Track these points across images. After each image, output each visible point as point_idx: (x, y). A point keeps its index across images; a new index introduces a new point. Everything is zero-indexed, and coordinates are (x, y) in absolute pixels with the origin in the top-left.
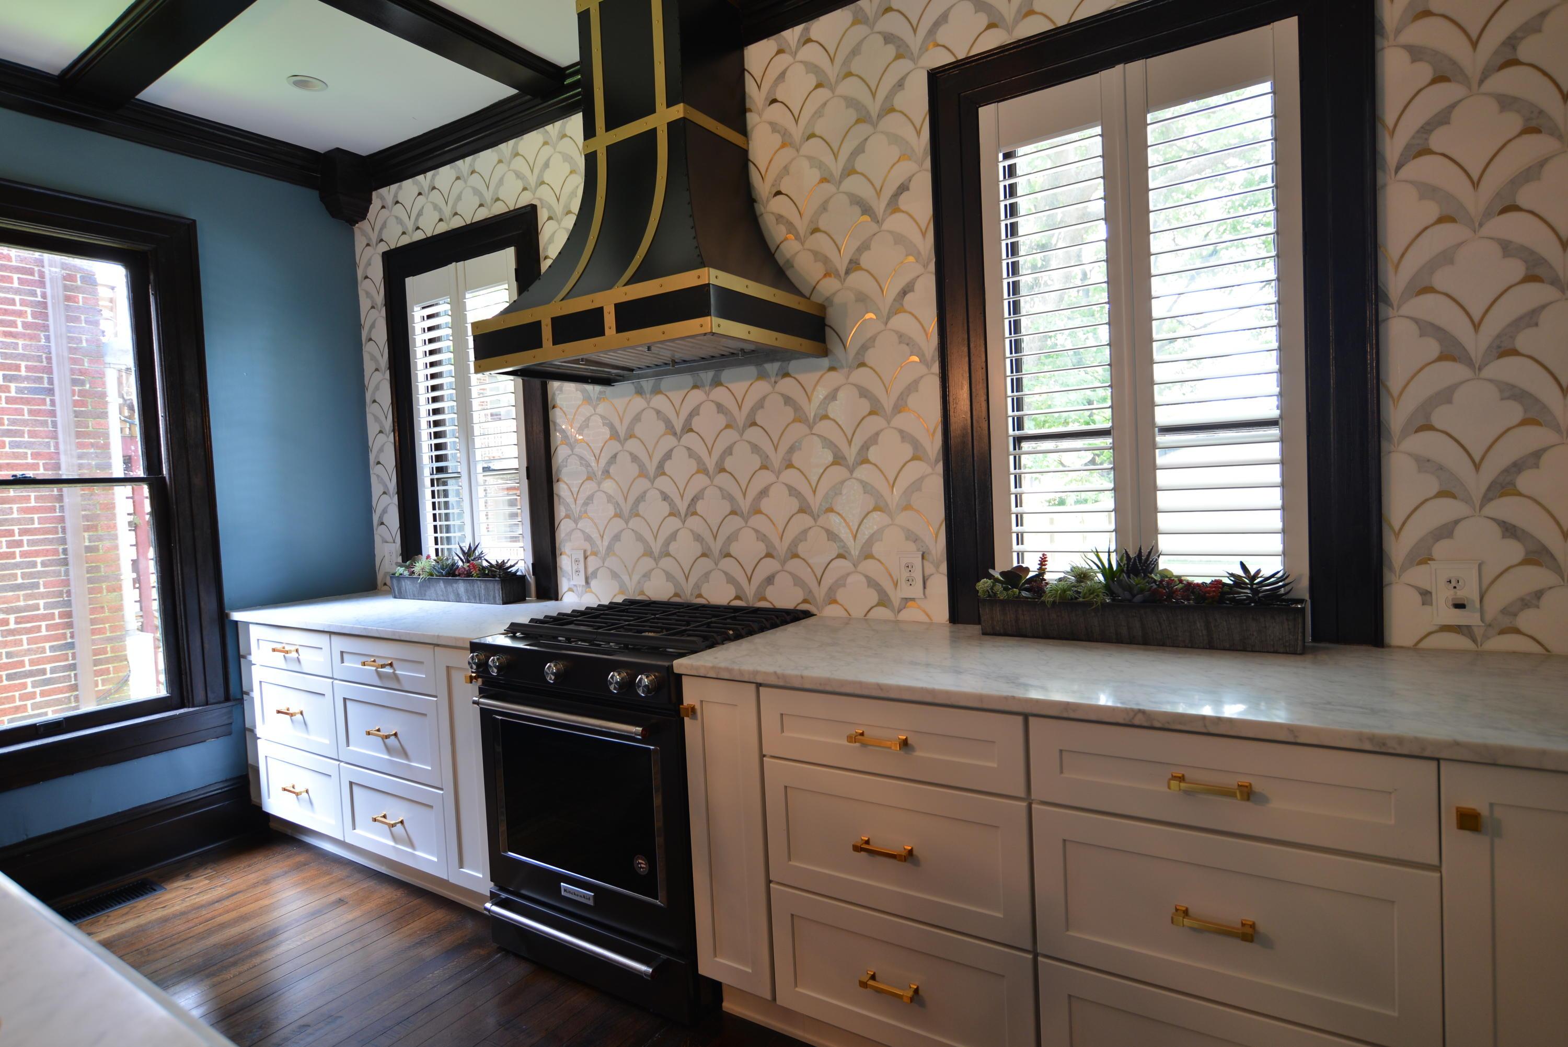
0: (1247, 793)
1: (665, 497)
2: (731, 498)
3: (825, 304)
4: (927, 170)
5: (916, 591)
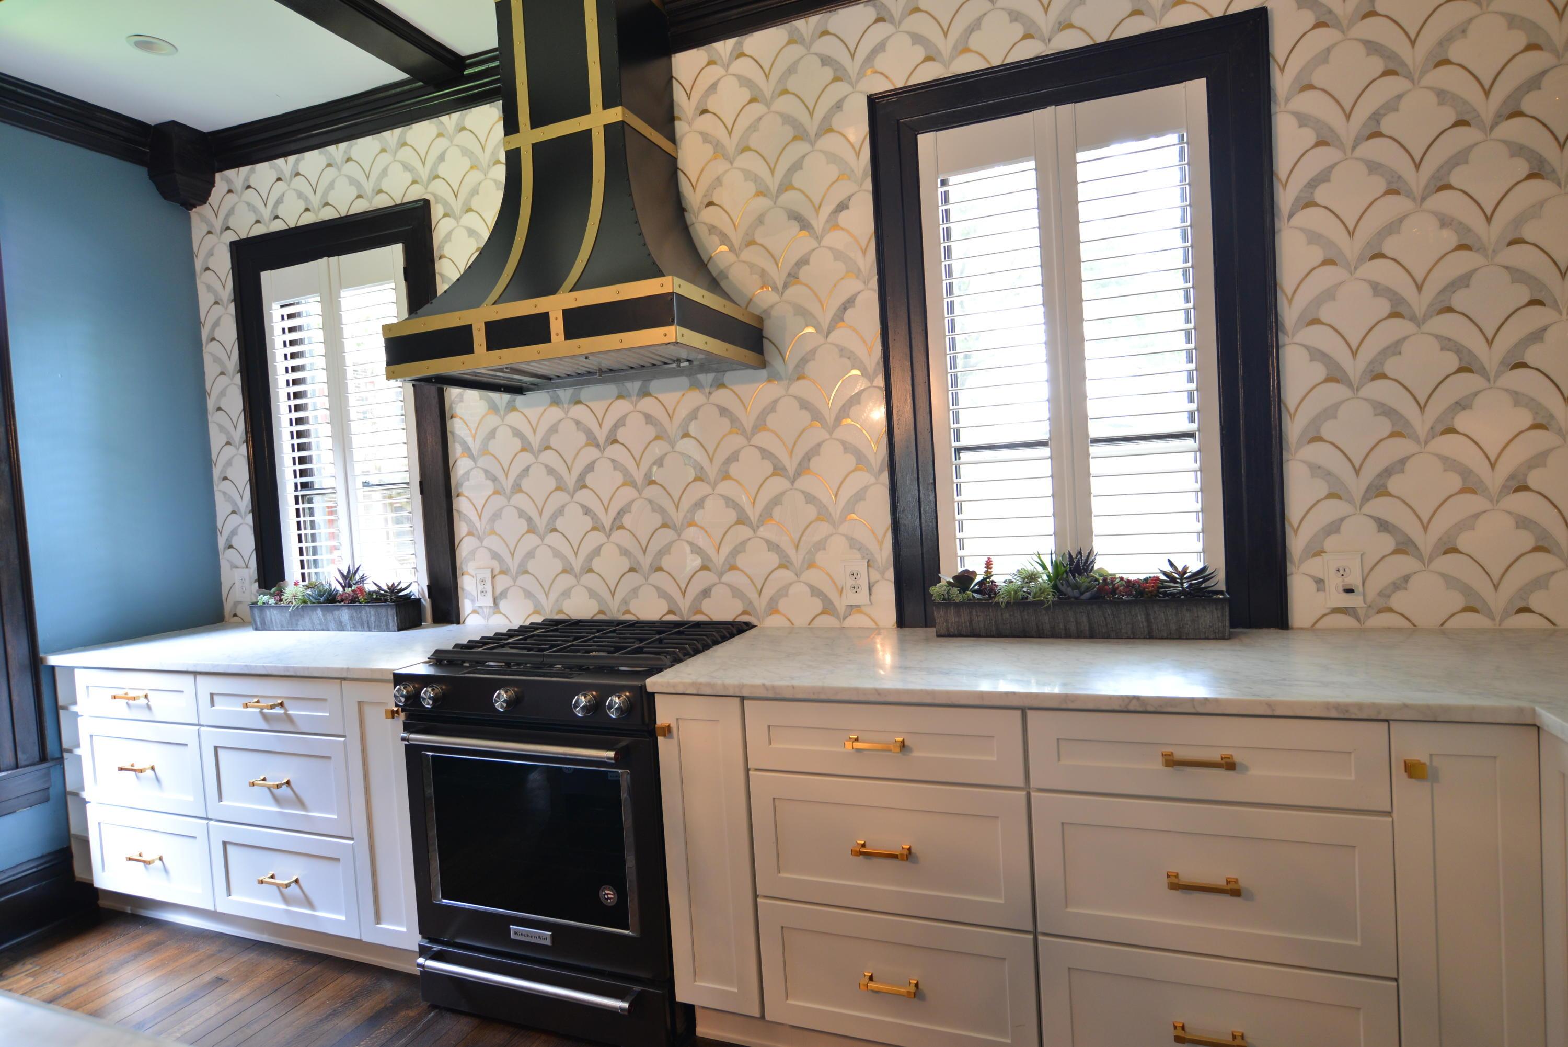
0: (1230, 765)
1: (587, 511)
2: (662, 511)
3: (763, 316)
4: (868, 191)
5: (861, 597)
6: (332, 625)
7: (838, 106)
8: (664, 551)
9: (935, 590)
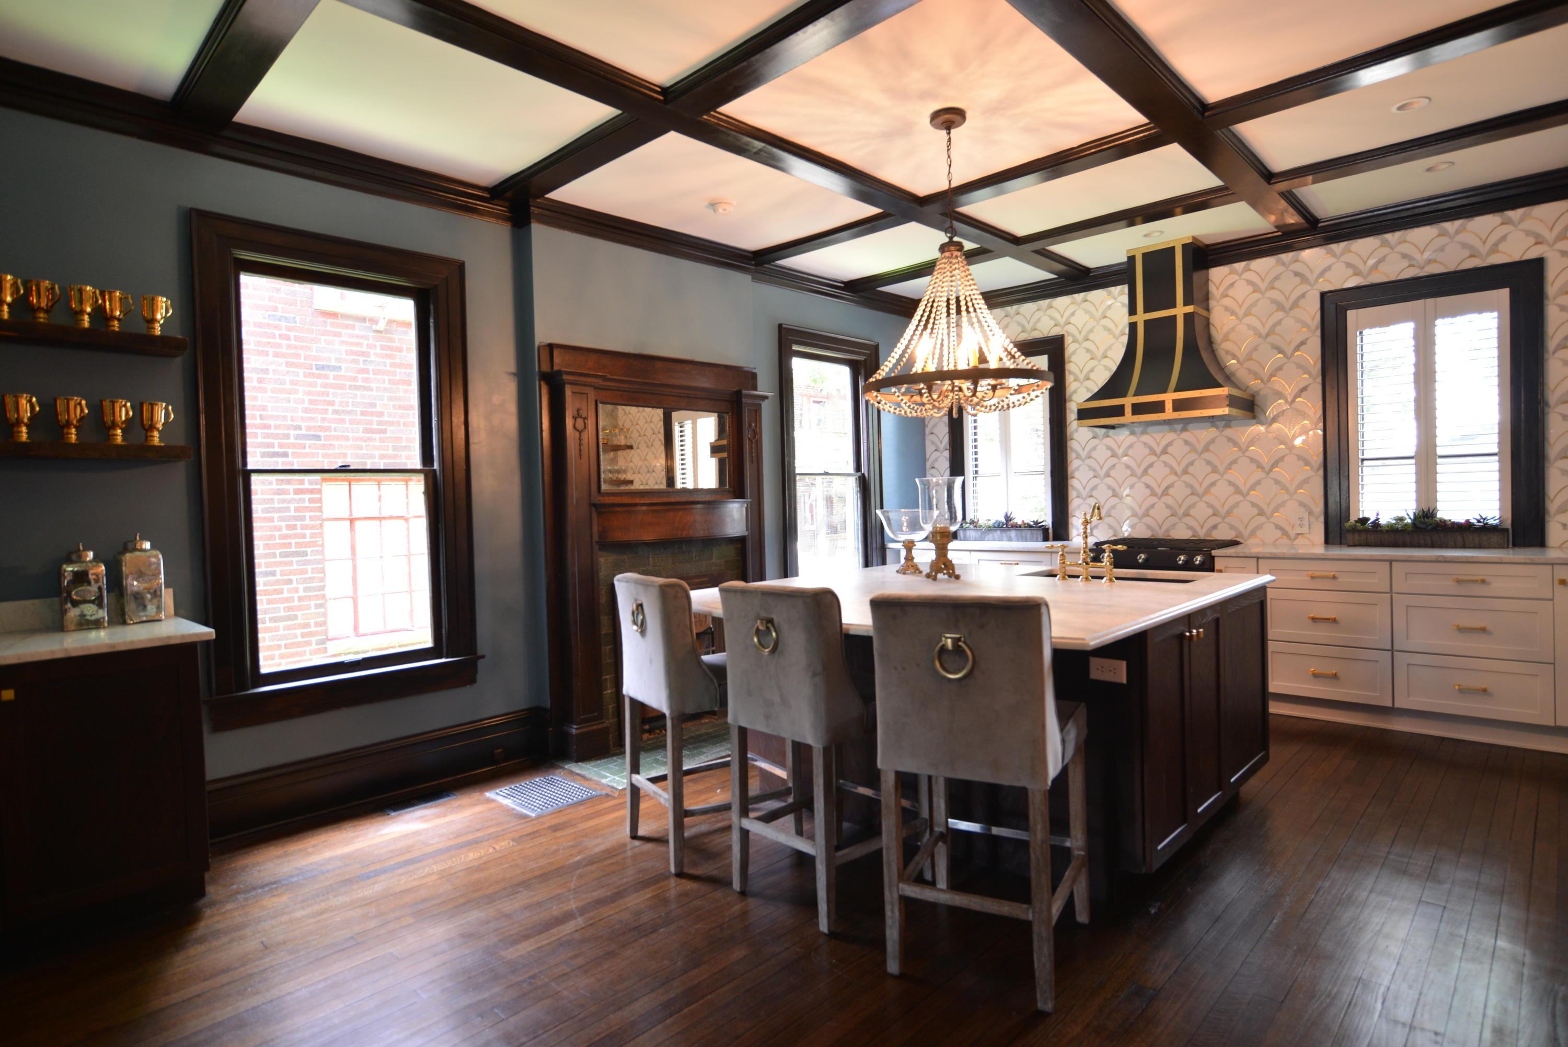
0: (1483, 581)
1: (1148, 486)
2: (1191, 487)
3: (1256, 395)
4: (1318, 335)
5: (1305, 530)
6: (1005, 538)
7: (1303, 296)
8: (1192, 506)
9: (1347, 525)
